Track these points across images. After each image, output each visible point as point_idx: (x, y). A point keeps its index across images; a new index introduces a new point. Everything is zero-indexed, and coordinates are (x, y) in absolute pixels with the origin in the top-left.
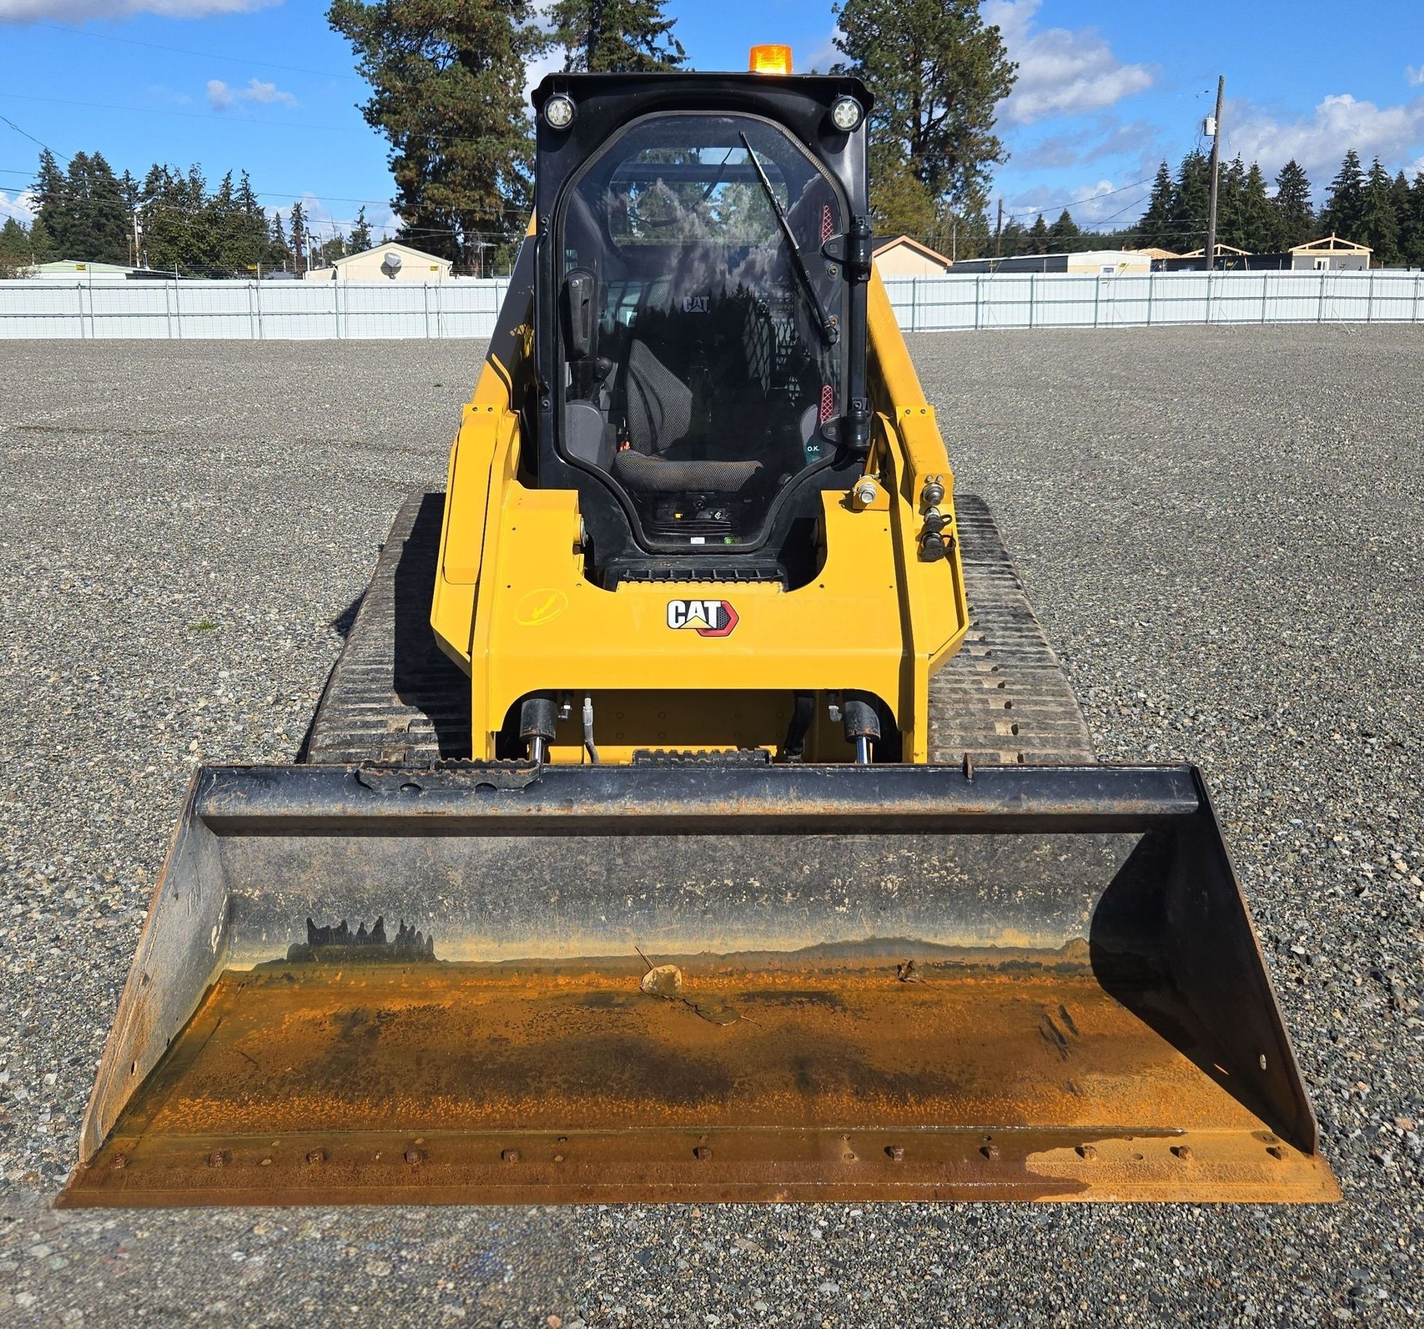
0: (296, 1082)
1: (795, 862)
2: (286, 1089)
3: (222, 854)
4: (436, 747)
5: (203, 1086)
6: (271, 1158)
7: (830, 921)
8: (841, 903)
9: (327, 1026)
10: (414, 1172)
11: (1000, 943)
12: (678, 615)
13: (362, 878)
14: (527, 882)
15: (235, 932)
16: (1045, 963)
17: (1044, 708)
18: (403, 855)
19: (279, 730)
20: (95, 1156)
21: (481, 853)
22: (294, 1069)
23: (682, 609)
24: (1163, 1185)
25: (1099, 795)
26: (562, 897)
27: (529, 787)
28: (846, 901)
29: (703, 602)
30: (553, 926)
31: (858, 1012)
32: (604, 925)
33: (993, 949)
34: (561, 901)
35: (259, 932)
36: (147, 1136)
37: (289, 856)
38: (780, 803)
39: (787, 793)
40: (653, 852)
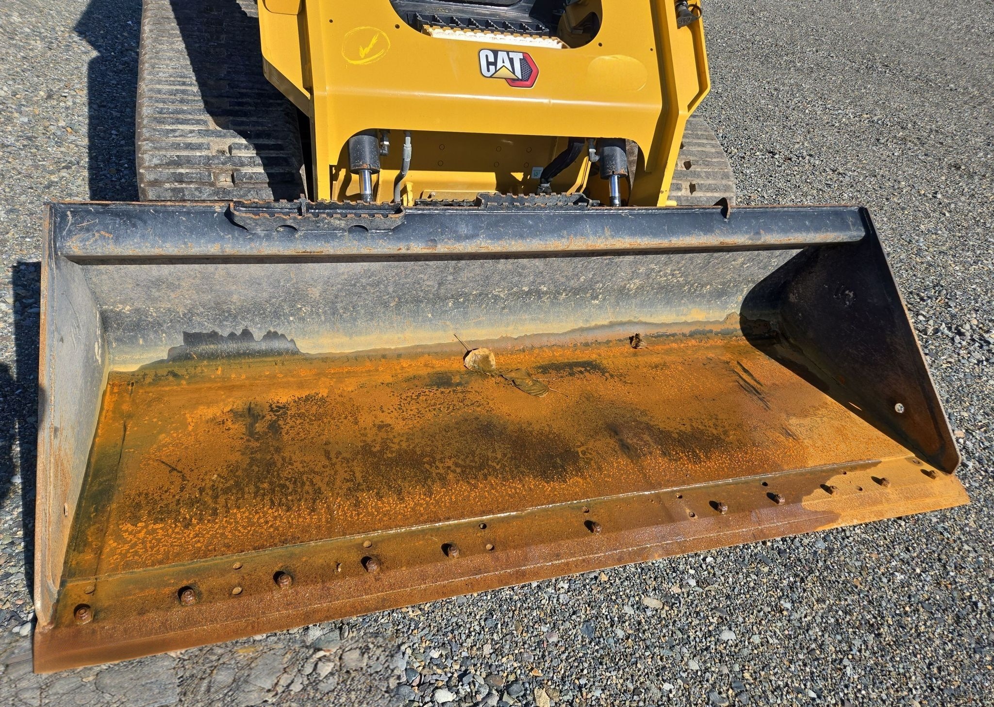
0: (226, 491)
1: (577, 275)
2: (222, 500)
3: (88, 280)
4: (261, 170)
5: (138, 506)
6: (240, 585)
7: (587, 310)
8: (596, 298)
9: (229, 424)
10: (376, 580)
11: (689, 319)
12: (489, 64)
13: (230, 294)
14: (373, 293)
15: (111, 338)
16: (714, 330)
17: (703, 149)
18: (268, 277)
19: (62, 124)
20: (55, 611)
21: (338, 275)
22: (219, 475)
23: (491, 59)
24: (879, 507)
25: (807, 230)
26: (400, 302)
27: (396, 230)
28: (600, 297)
29: (508, 53)
30: (391, 323)
31: (621, 377)
32: (431, 320)
33: (686, 323)
34: (398, 306)
35: (135, 337)
36: (102, 577)
37: (157, 280)
38: (599, 241)
39: (603, 233)
40: (477, 271)
